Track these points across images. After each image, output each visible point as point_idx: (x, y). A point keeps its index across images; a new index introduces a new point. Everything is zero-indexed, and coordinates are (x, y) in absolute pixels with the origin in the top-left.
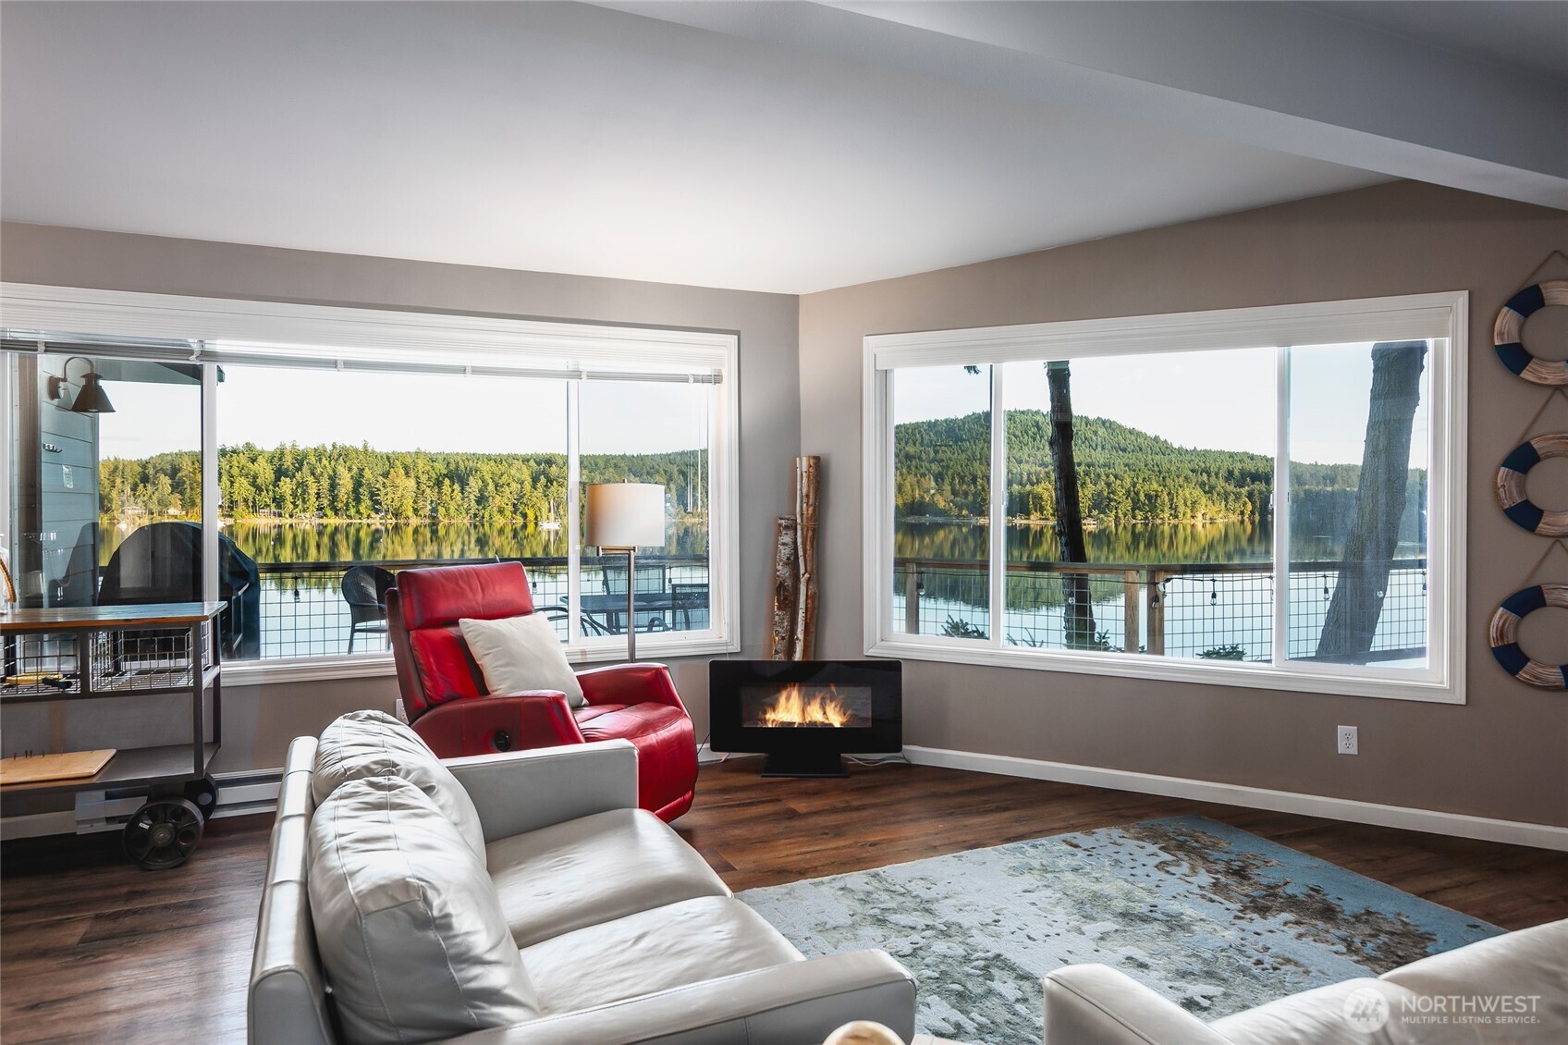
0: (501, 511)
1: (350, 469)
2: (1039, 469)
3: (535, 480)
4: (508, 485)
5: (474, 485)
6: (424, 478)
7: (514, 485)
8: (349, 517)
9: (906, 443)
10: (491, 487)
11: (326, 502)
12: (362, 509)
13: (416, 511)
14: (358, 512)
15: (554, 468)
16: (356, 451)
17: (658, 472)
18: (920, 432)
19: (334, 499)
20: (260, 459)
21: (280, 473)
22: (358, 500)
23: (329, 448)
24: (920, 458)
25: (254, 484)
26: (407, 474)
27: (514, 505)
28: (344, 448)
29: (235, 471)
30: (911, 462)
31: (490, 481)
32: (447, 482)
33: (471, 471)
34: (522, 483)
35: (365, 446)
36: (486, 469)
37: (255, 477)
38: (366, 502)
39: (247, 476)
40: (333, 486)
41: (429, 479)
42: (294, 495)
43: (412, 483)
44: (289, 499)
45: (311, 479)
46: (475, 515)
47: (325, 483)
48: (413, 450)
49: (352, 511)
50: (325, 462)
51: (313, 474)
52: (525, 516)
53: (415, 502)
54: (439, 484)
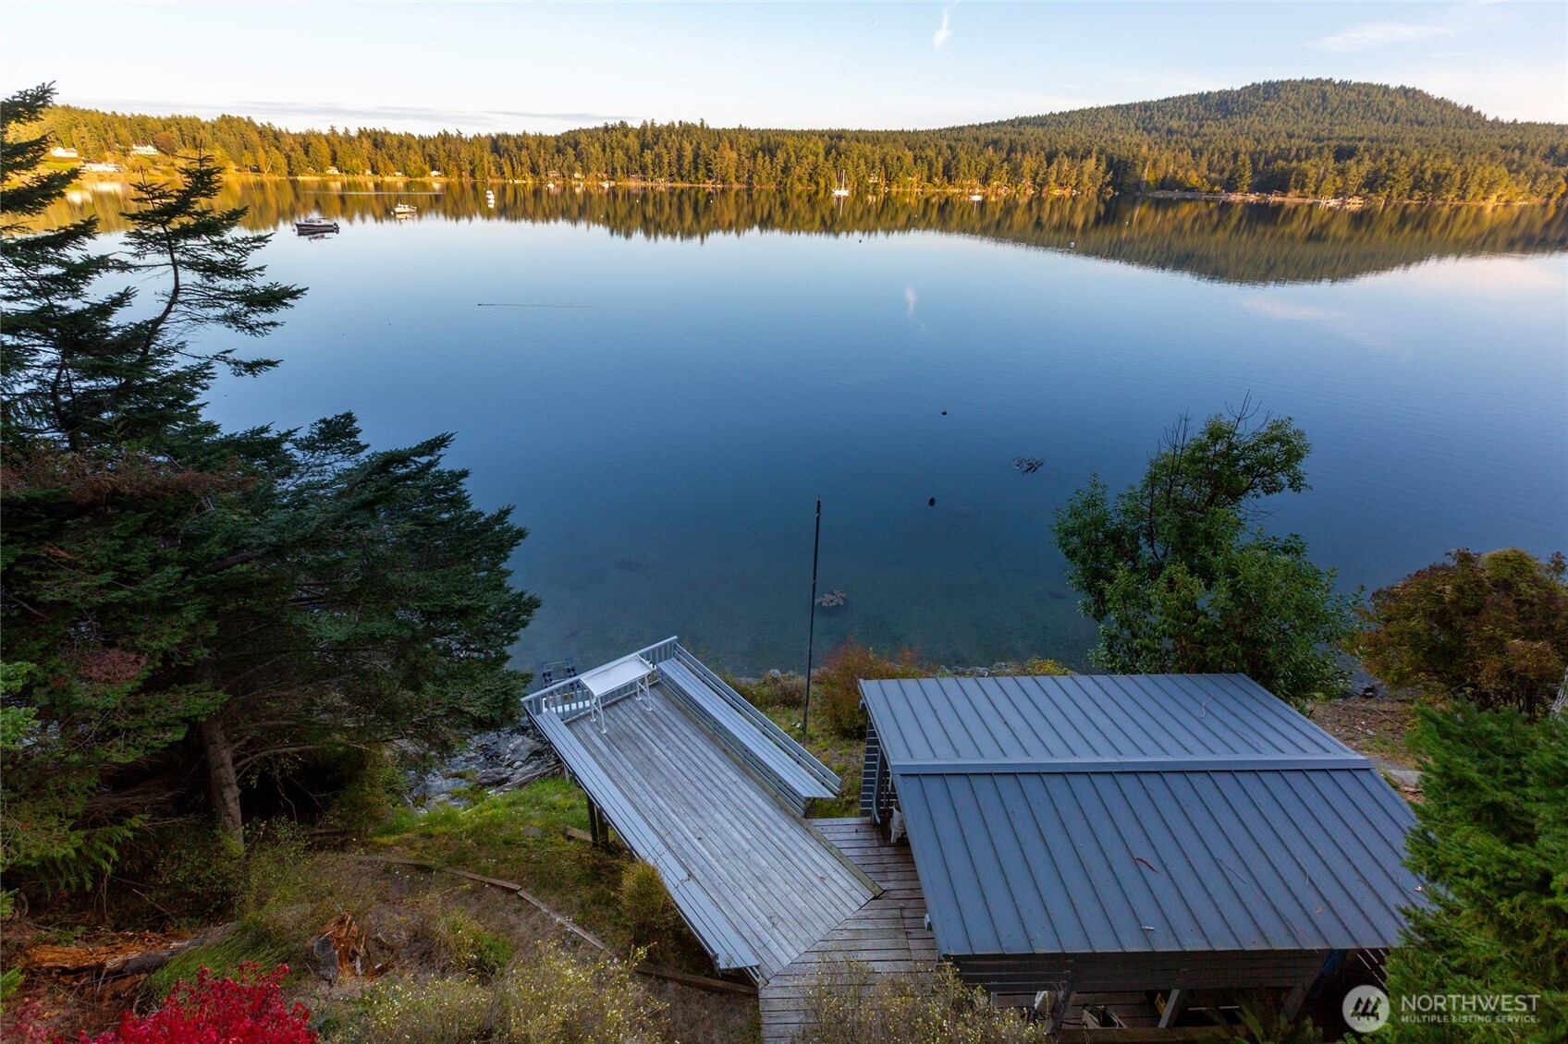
0: (800, 180)
1: (691, 143)
2: (1311, 144)
3: (828, 153)
4: (807, 157)
5: (781, 156)
6: (743, 151)
7: (811, 158)
8: (691, 182)
9: (1171, 117)
10: (793, 159)
11: (675, 170)
12: (699, 175)
13: (737, 178)
14: (697, 178)
15: (843, 143)
16: (695, 127)
17: (929, 146)
18: (1188, 105)
19: (681, 166)
20: (630, 135)
21: (644, 146)
22: (697, 169)
23: (677, 125)
24: (1182, 133)
25: (626, 154)
26: (731, 147)
27: (810, 175)
28: (687, 125)
29: (615, 144)
30: (1172, 136)
31: (793, 154)
32: (760, 154)
33: (778, 145)
34: (817, 155)
35: (702, 124)
36: (789, 142)
37: (628, 149)
38: (702, 170)
39: (622, 148)
40: (680, 157)
41: (747, 152)
42: (653, 164)
43: (734, 155)
44: (650, 166)
45: (664, 151)
46: (780, 182)
47: (674, 154)
48: (737, 127)
49: (693, 178)
50: (674, 137)
51: (666, 147)
52: (817, 184)
53: (737, 171)
54: (754, 156)
